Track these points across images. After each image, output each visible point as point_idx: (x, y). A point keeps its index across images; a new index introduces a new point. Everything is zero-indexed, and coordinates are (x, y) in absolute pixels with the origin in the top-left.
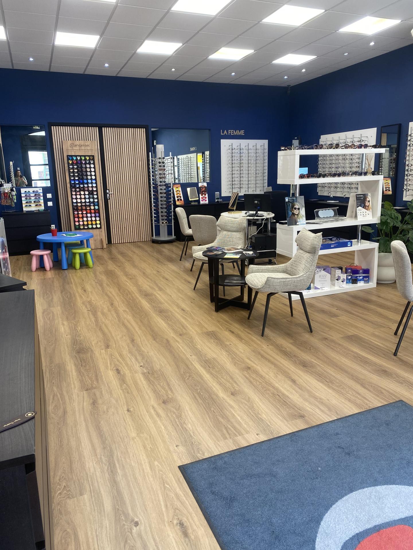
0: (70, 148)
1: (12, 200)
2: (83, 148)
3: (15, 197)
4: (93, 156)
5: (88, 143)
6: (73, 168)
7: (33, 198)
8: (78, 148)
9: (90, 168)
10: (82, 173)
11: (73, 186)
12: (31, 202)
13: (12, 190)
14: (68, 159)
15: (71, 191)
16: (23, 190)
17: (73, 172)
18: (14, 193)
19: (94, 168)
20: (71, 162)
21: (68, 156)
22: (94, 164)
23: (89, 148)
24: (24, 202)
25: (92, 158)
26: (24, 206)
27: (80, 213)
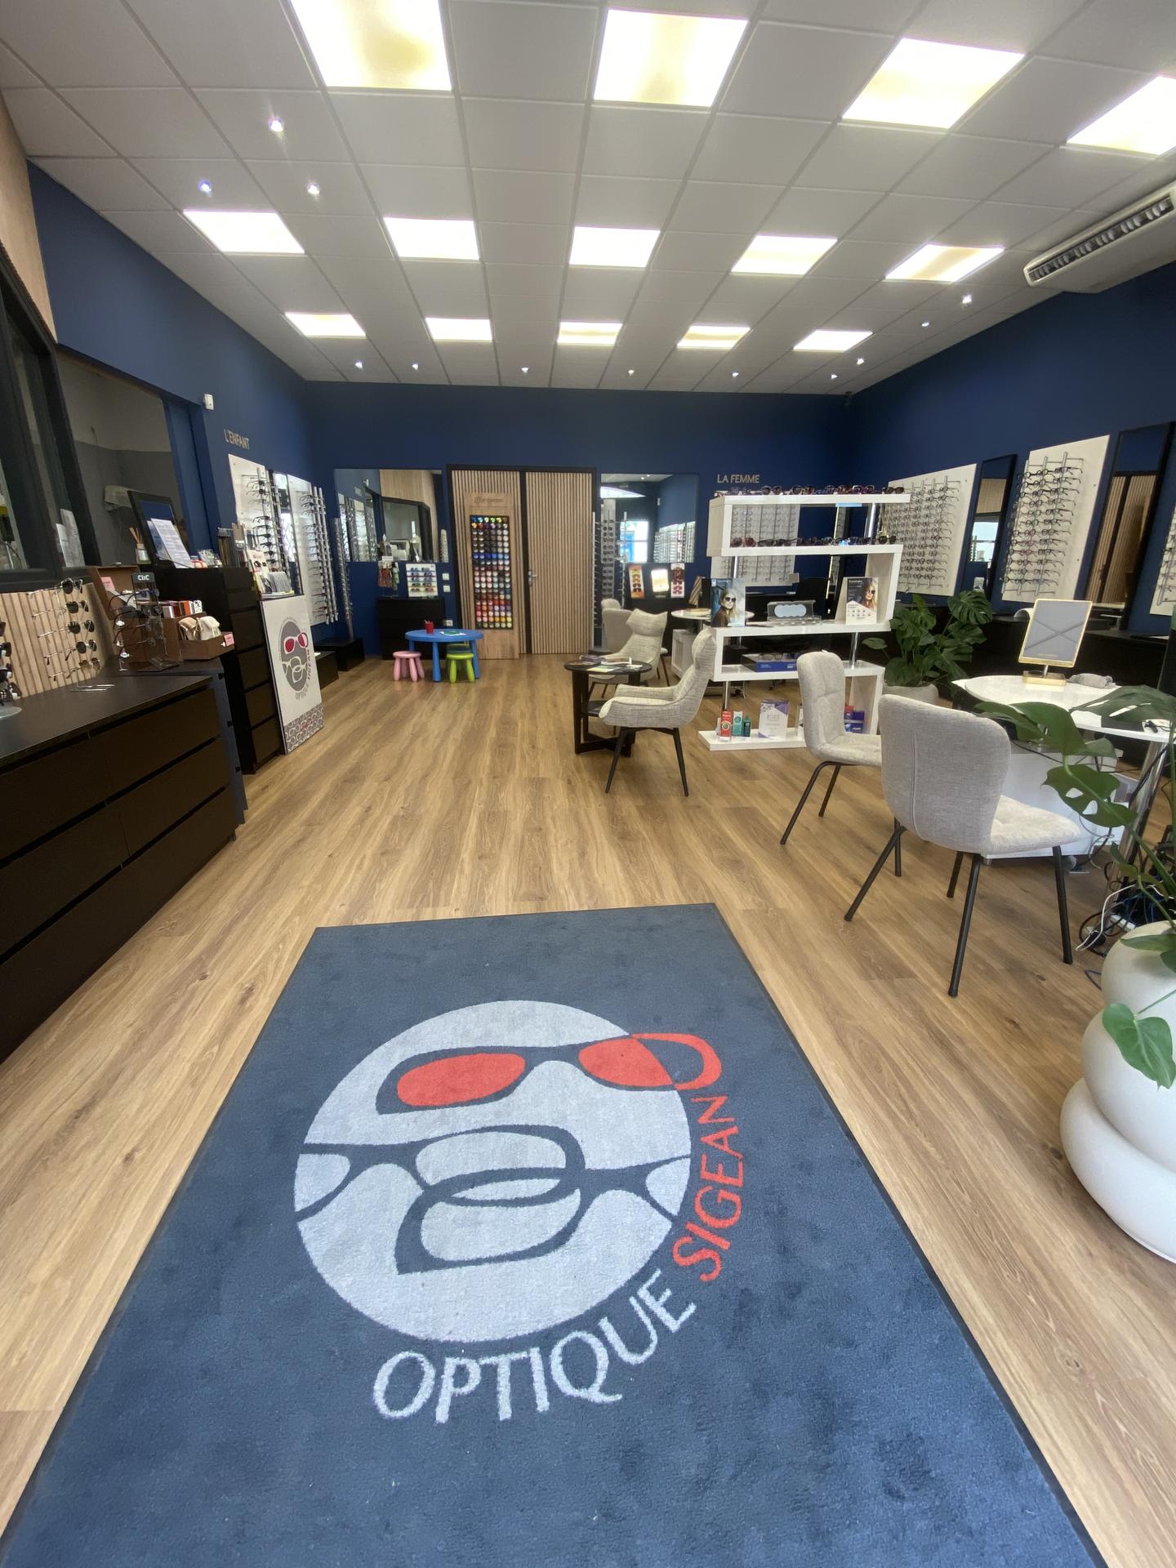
0: (474, 504)
1: (393, 578)
2: (493, 504)
3: (397, 576)
4: (508, 517)
5: (502, 496)
6: (478, 535)
7: (422, 579)
8: (485, 504)
9: (503, 535)
10: (491, 544)
11: (476, 563)
12: (418, 585)
13: (393, 565)
14: (472, 521)
15: (474, 570)
16: (409, 567)
17: (478, 541)
18: (396, 570)
19: (509, 536)
20: (474, 525)
21: (471, 516)
22: (508, 529)
23: (501, 504)
24: (410, 584)
25: (506, 520)
26: (410, 589)
27: (484, 603)
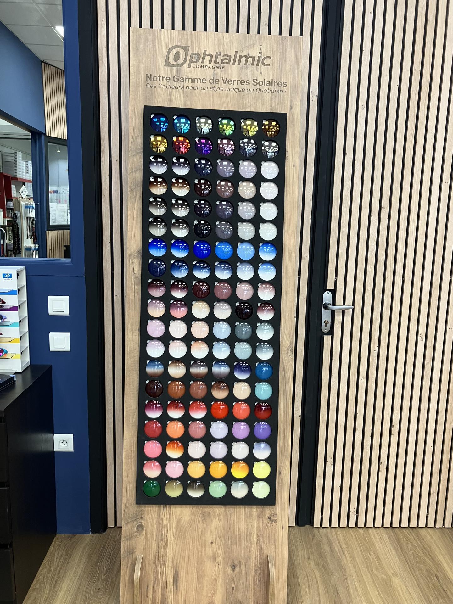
0: (165, 71)
2: (233, 72)
4: (281, 120)
8: (205, 70)
9: (258, 180)
10: (214, 207)
11: (155, 274)
14: (150, 129)
15: (145, 299)
19: (280, 181)
20: (159, 145)
21: (148, 110)
22: (279, 159)
23: (263, 73)
25: (272, 128)
27: (175, 414)
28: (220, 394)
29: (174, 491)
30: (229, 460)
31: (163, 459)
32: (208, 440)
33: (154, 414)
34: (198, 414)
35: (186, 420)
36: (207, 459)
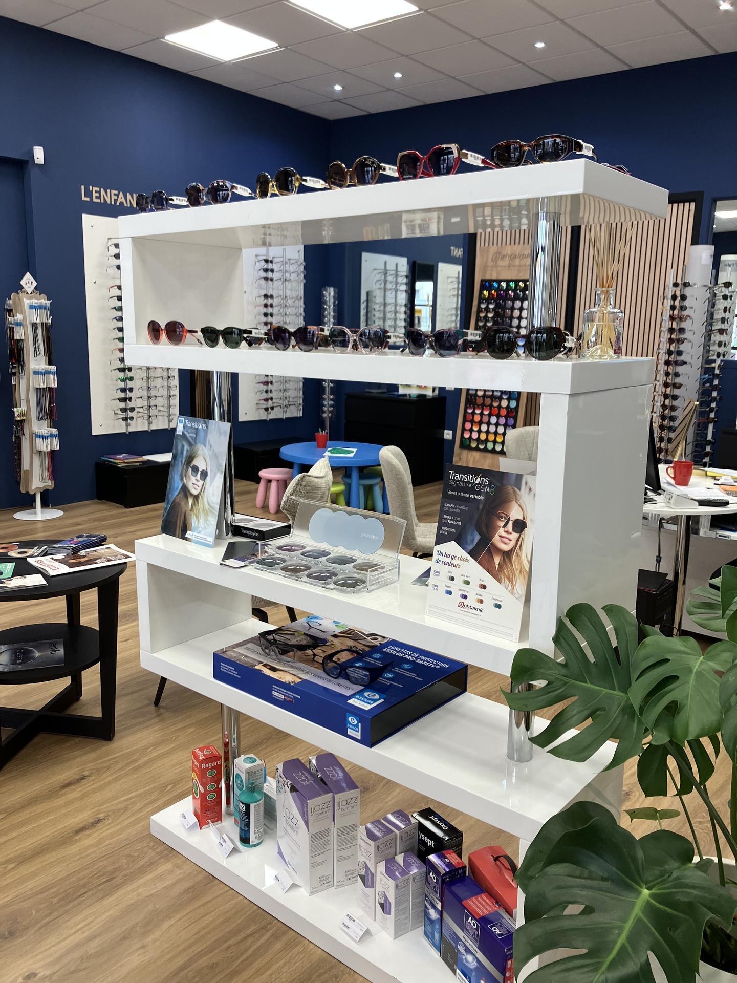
0: (490, 264)
2: (517, 262)
6: (487, 310)
9: (521, 309)
14: (483, 287)
17: (485, 319)
20: (485, 295)
21: (482, 281)
27: (478, 411)
28: (496, 404)
29: (474, 445)
30: (496, 433)
31: (471, 430)
32: (489, 424)
33: (470, 411)
34: (486, 412)
35: (482, 414)
36: (488, 432)
